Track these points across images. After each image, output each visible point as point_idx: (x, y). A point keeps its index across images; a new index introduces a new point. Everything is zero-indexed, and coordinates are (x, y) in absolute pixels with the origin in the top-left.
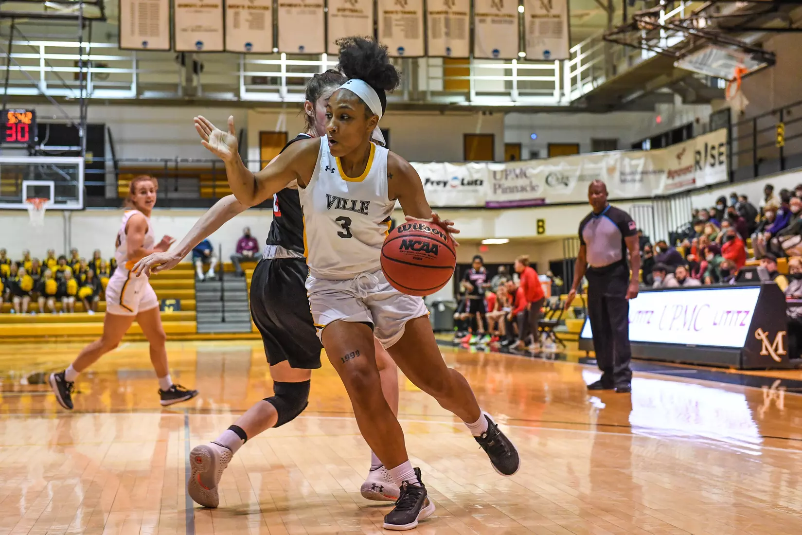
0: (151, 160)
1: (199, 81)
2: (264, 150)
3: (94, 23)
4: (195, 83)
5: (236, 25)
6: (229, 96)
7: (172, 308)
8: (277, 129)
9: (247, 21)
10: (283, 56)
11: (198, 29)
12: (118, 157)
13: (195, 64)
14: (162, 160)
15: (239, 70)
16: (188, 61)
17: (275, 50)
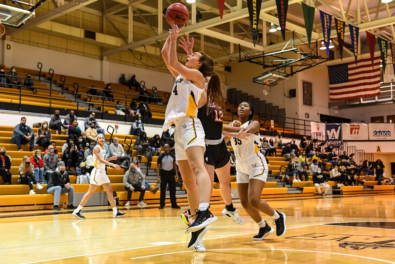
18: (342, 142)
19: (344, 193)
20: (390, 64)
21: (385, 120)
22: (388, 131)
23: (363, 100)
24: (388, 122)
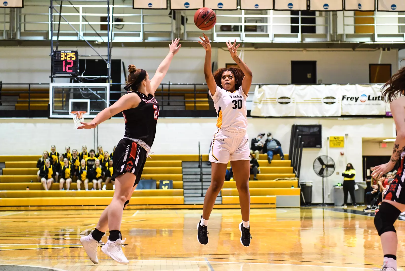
1: (184, 29)
4: (182, 31)
7: (167, 187)
10: (243, 11)
13: (183, 18)
16: (178, 16)
17: (239, 7)
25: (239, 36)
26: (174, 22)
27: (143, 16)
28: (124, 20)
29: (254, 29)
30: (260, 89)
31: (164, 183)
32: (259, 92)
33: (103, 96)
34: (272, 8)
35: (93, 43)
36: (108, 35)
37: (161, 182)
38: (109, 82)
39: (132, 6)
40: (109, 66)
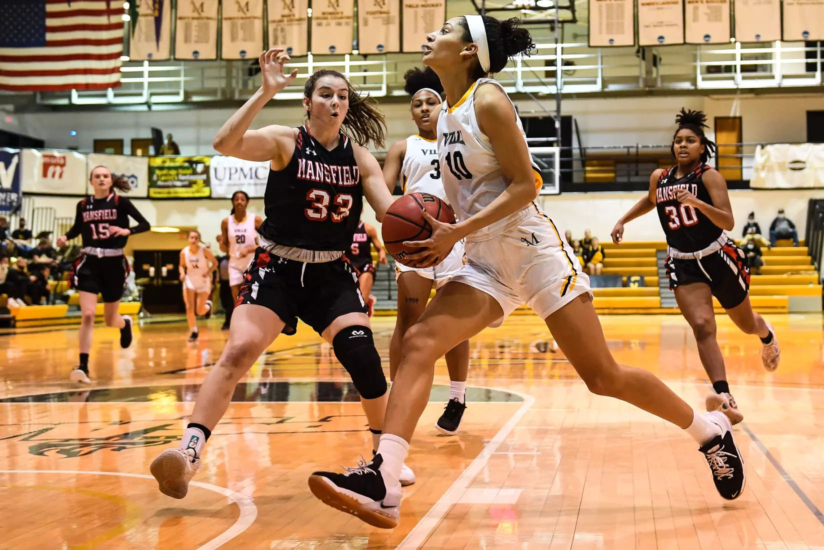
0: (615, 147)
1: (657, 72)
2: (719, 135)
3: (566, 25)
4: (654, 75)
5: (695, 19)
6: (687, 85)
7: (637, 284)
8: (732, 115)
9: (706, 14)
10: (738, 45)
11: (660, 24)
12: (584, 146)
13: (655, 57)
14: (624, 147)
15: (695, 61)
16: (649, 56)
17: (733, 40)
18: (21, 195)
19: (18, 324)
20: (146, 15)
21: (127, 150)
22: (133, 176)
23: (79, 96)
24: (133, 154)
25: (733, 78)
26: (643, 63)
27: (602, 57)
28: (576, 63)
29: (754, 68)
30: (763, 150)
31: (633, 279)
32: (762, 155)
33: (551, 165)
34: (780, 38)
35: (536, 96)
36: (555, 84)
37: (629, 278)
38: (558, 146)
39: (586, 44)
40: (557, 125)
